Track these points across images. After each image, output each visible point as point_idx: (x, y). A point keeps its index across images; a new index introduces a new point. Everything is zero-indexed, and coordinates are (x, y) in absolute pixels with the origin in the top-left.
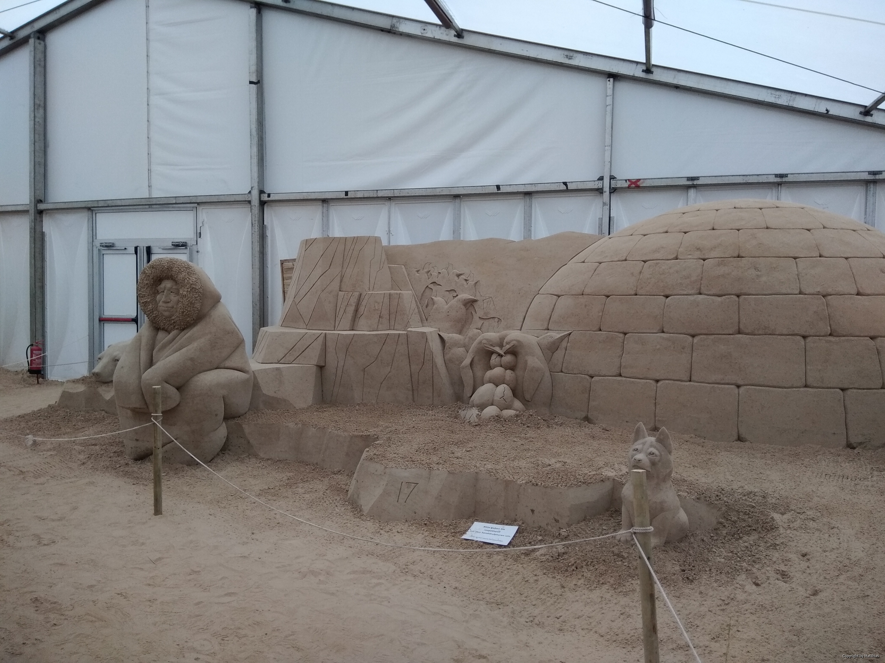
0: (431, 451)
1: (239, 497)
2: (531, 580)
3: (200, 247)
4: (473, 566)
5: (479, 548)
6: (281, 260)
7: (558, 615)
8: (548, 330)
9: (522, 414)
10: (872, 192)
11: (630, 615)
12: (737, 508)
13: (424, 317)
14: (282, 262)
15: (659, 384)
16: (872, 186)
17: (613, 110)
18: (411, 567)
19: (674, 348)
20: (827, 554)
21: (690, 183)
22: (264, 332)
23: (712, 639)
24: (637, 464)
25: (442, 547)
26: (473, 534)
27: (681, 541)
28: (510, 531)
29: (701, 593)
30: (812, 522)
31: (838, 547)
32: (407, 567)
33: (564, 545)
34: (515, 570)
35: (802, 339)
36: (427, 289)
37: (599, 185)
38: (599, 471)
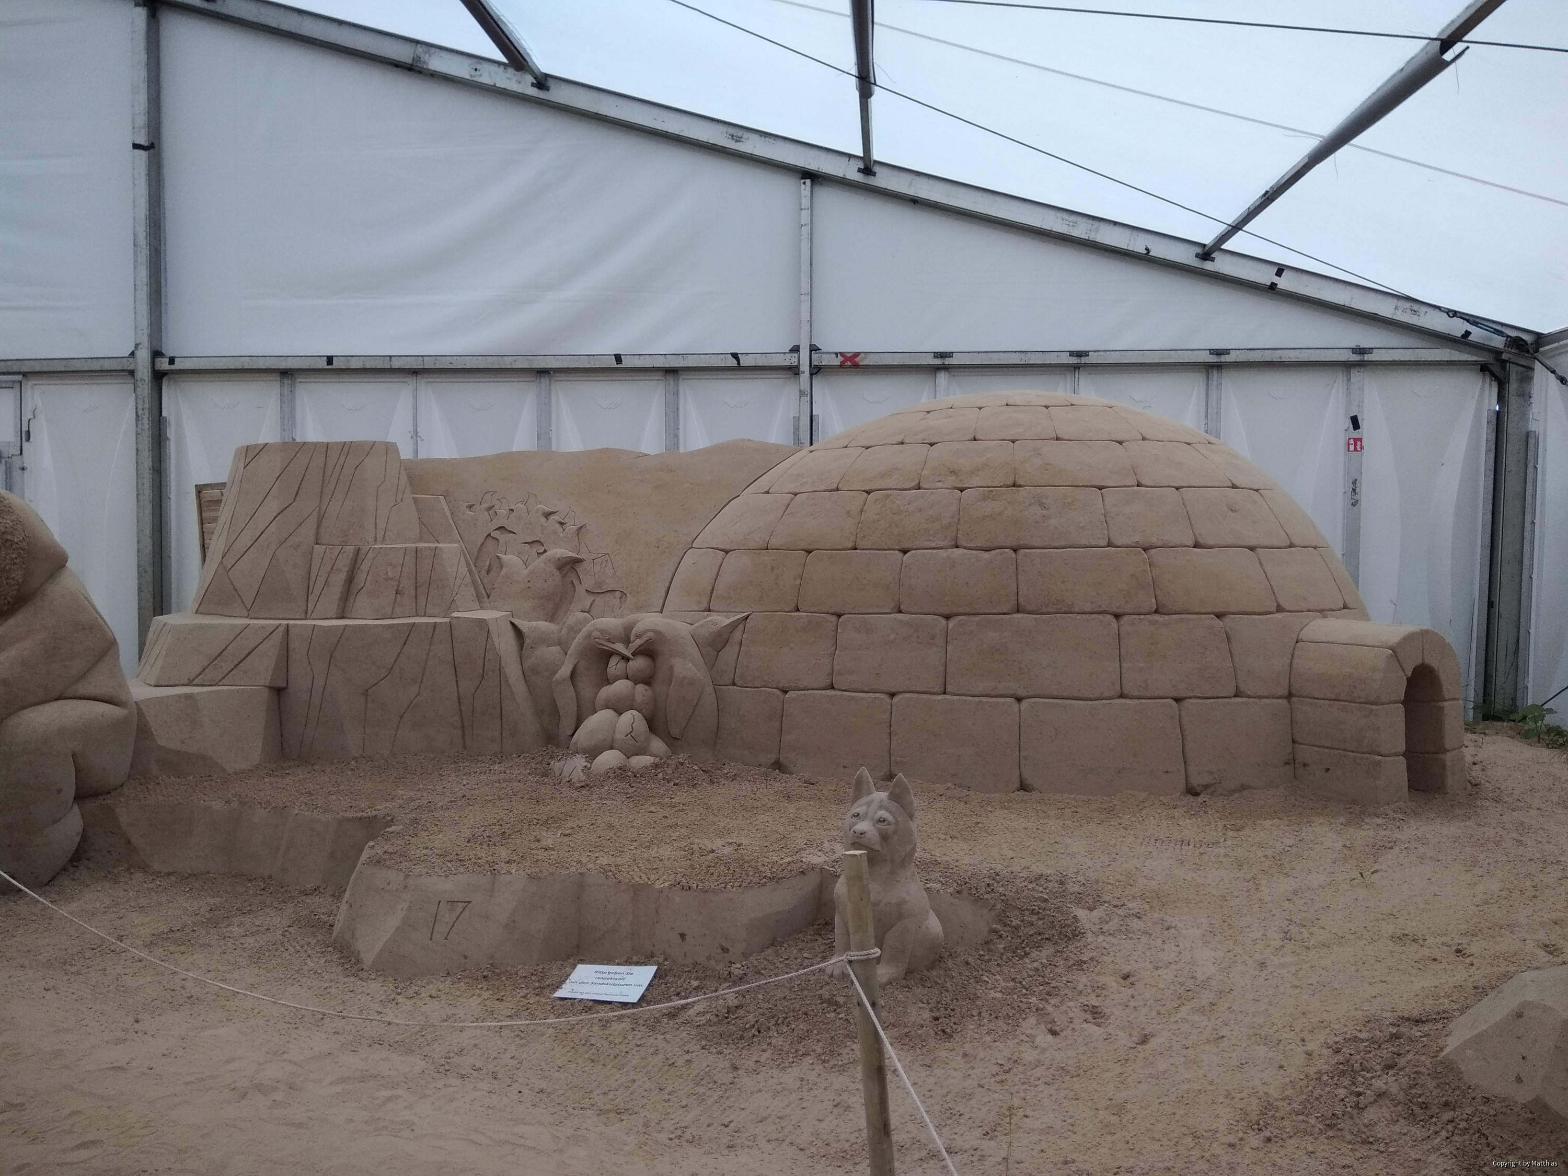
0: (497, 839)
1: (109, 951)
2: (680, 1062)
3: (27, 459)
4: (573, 1048)
5: (586, 1012)
6: (196, 486)
7: (726, 1121)
8: (710, 611)
9: (665, 763)
10: (1215, 383)
11: (849, 1107)
12: (1019, 904)
13: (484, 592)
14: (200, 489)
15: (896, 699)
16: (1215, 372)
17: (811, 233)
18: (456, 1060)
19: (918, 637)
20: (1160, 972)
21: (938, 362)
22: (161, 626)
23: (984, 1135)
24: (858, 841)
25: (515, 1018)
26: (575, 988)
27: (931, 968)
28: (644, 975)
29: (965, 1055)
30: (1136, 920)
31: (1177, 959)
32: (448, 1061)
33: (737, 992)
34: (651, 1047)
35: (1114, 620)
36: (489, 540)
37: (791, 360)
38: (798, 856)
